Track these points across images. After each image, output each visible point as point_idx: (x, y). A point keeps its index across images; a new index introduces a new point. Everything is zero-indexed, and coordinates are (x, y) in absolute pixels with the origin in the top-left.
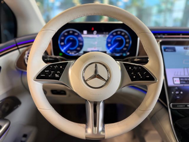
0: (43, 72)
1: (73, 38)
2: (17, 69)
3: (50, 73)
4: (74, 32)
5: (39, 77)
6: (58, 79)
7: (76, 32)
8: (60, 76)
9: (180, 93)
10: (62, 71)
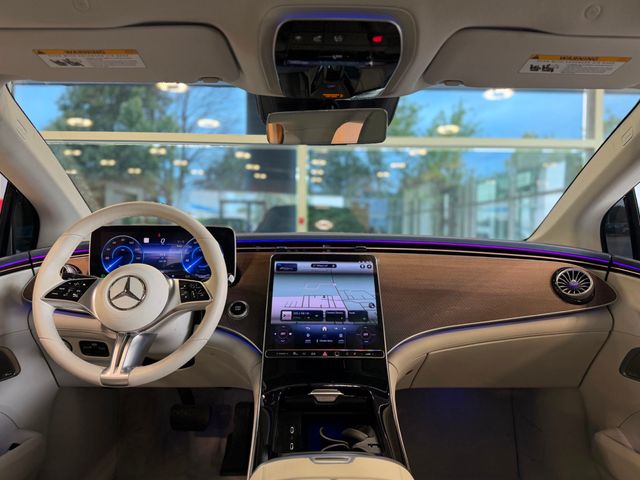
0: (56, 289)
1: (126, 249)
2: (23, 300)
3: (65, 292)
4: (128, 240)
5: (49, 296)
6: (76, 300)
7: (132, 240)
8: (80, 296)
9: (287, 334)
10: (84, 290)
